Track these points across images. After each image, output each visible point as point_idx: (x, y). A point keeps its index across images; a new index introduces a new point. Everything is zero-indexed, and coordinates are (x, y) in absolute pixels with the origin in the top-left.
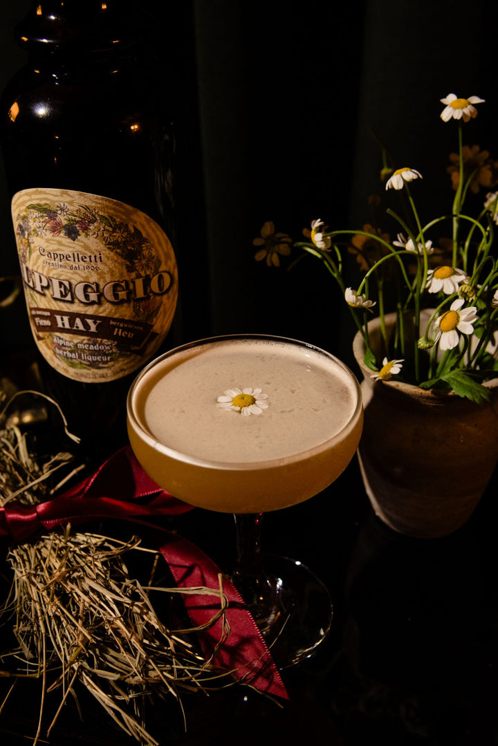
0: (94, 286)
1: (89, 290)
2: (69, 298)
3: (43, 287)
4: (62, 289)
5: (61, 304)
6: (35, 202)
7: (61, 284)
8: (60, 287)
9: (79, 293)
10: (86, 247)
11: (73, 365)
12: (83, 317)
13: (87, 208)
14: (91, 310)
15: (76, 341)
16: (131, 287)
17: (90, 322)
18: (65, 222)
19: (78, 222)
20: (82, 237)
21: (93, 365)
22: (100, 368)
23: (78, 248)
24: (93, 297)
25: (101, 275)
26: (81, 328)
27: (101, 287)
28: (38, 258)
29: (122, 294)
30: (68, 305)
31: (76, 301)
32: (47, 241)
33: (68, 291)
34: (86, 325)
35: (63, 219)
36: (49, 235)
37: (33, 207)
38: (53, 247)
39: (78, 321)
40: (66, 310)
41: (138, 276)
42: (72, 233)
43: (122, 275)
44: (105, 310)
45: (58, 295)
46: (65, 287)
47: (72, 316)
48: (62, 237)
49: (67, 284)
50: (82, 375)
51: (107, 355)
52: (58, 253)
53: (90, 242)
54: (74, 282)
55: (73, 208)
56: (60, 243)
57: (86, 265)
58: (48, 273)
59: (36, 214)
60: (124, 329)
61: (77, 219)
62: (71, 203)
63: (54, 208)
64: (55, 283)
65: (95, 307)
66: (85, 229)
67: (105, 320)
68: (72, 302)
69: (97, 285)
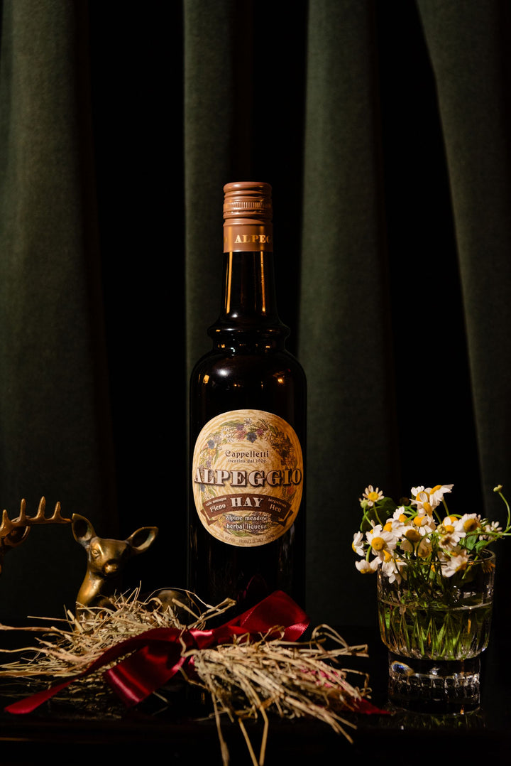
0: (261, 474)
1: (258, 476)
2: (243, 483)
3: (223, 480)
4: (240, 478)
5: (237, 489)
6: (227, 421)
7: (239, 474)
8: (239, 476)
9: (252, 480)
10: (260, 447)
11: (239, 535)
12: (251, 496)
13: (263, 421)
14: (257, 491)
15: (244, 516)
16: (282, 476)
17: (256, 499)
18: (248, 431)
19: (256, 430)
20: (258, 440)
21: (254, 532)
22: (258, 534)
23: (255, 448)
24: (260, 481)
25: (267, 466)
26: (250, 504)
27: (266, 474)
28: (224, 459)
29: (277, 480)
30: (242, 489)
31: (249, 485)
32: (234, 445)
33: (243, 478)
34: (253, 502)
35: (247, 429)
36: (236, 441)
37: (227, 424)
38: (236, 450)
39: (248, 500)
40: (240, 493)
41: (287, 469)
42: (252, 438)
43: (278, 466)
44: (266, 491)
45: (235, 483)
46: (242, 475)
47: (244, 497)
48: (246, 442)
49: (243, 473)
50: (245, 542)
51: (264, 524)
52: (240, 452)
53: (263, 444)
54: (248, 472)
55: (254, 421)
56: (243, 445)
57: (258, 459)
58: (231, 468)
59: (228, 428)
60: (276, 505)
61: (257, 428)
62: (254, 418)
63: (242, 422)
64: (235, 474)
65: (261, 487)
66: (261, 435)
67: (266, 497)
68: (245, 486)
69: (264, 473)
